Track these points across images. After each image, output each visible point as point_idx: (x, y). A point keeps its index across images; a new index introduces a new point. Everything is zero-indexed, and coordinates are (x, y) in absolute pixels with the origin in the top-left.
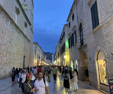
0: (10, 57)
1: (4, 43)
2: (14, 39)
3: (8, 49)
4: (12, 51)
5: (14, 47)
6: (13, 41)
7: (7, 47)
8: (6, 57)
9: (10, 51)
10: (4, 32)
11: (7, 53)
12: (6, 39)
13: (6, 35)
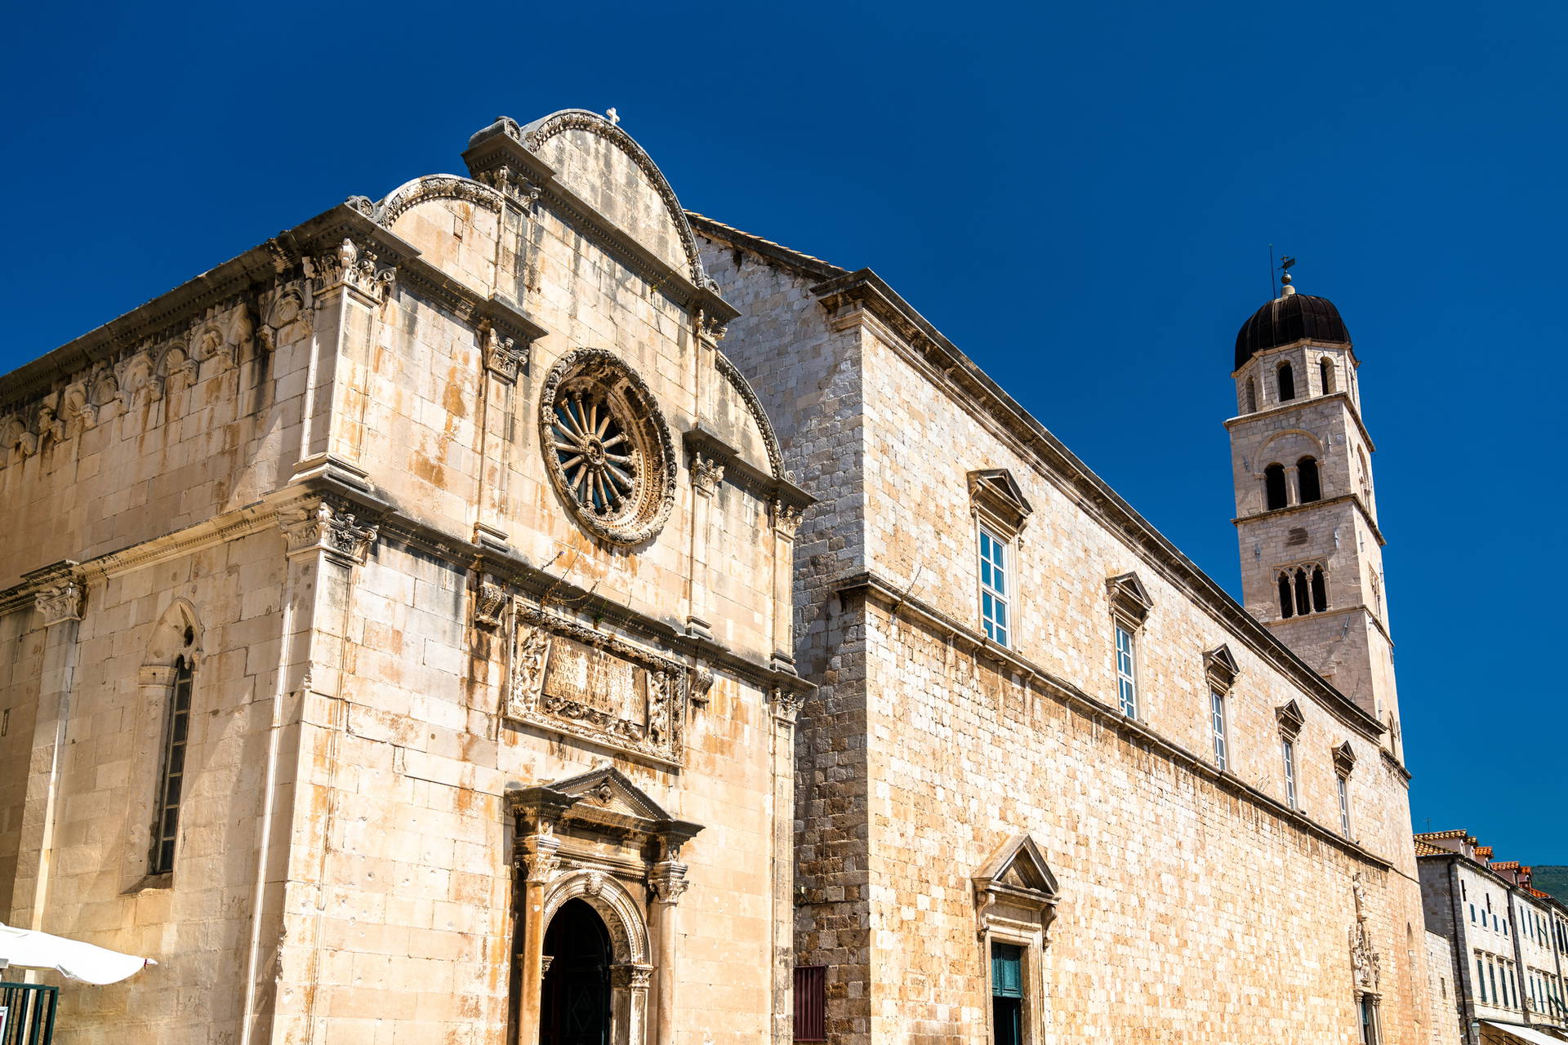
0: (1296, 1016)
1: (1264, 945)
2: (1298, 906)
3: (1283, 972)
4: (1297, 982)
5: (1303, 954)
6: (1295, 920)
7: (1276, 966)
8: (1281, 1017)
9: (1288, 980)
10: (1257, 891)
11: (1280, 997)
12: (1269, 922)
13: (1265, 899)
